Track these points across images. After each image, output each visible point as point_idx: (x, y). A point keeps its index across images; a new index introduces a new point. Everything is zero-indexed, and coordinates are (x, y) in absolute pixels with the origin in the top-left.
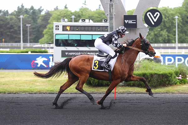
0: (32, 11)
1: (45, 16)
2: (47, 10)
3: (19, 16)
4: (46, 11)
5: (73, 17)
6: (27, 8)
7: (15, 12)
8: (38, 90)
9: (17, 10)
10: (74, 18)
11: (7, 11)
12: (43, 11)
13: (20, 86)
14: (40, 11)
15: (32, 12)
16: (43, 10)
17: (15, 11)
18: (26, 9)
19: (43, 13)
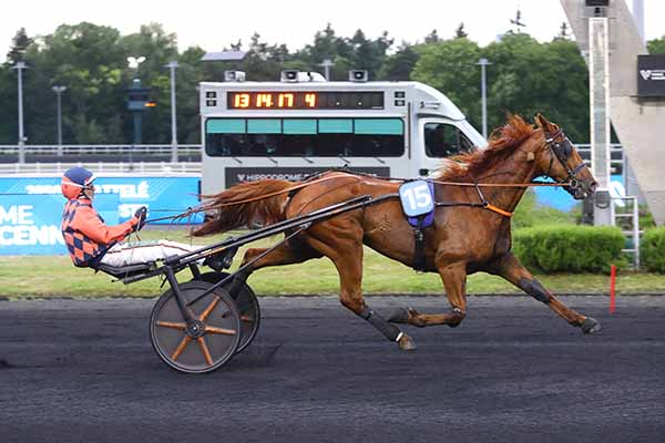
0: (358, 45)
1: (400, 59)
2: (404, 43)
3: (321, 62)
4: (400, 44)
5: (483, 62)
6: (344, 37)
7: (308, 50)
8: (379, 286)
9: (313, 45)
10: (486, 66)
11: (283, 46)
12: (391, 47)
13: (323, 274)
14: (383, 44)
15: (359, 49)
16: (391, 42)
17: (308, 46)
18: (339, 40)
19: (391, 52)
